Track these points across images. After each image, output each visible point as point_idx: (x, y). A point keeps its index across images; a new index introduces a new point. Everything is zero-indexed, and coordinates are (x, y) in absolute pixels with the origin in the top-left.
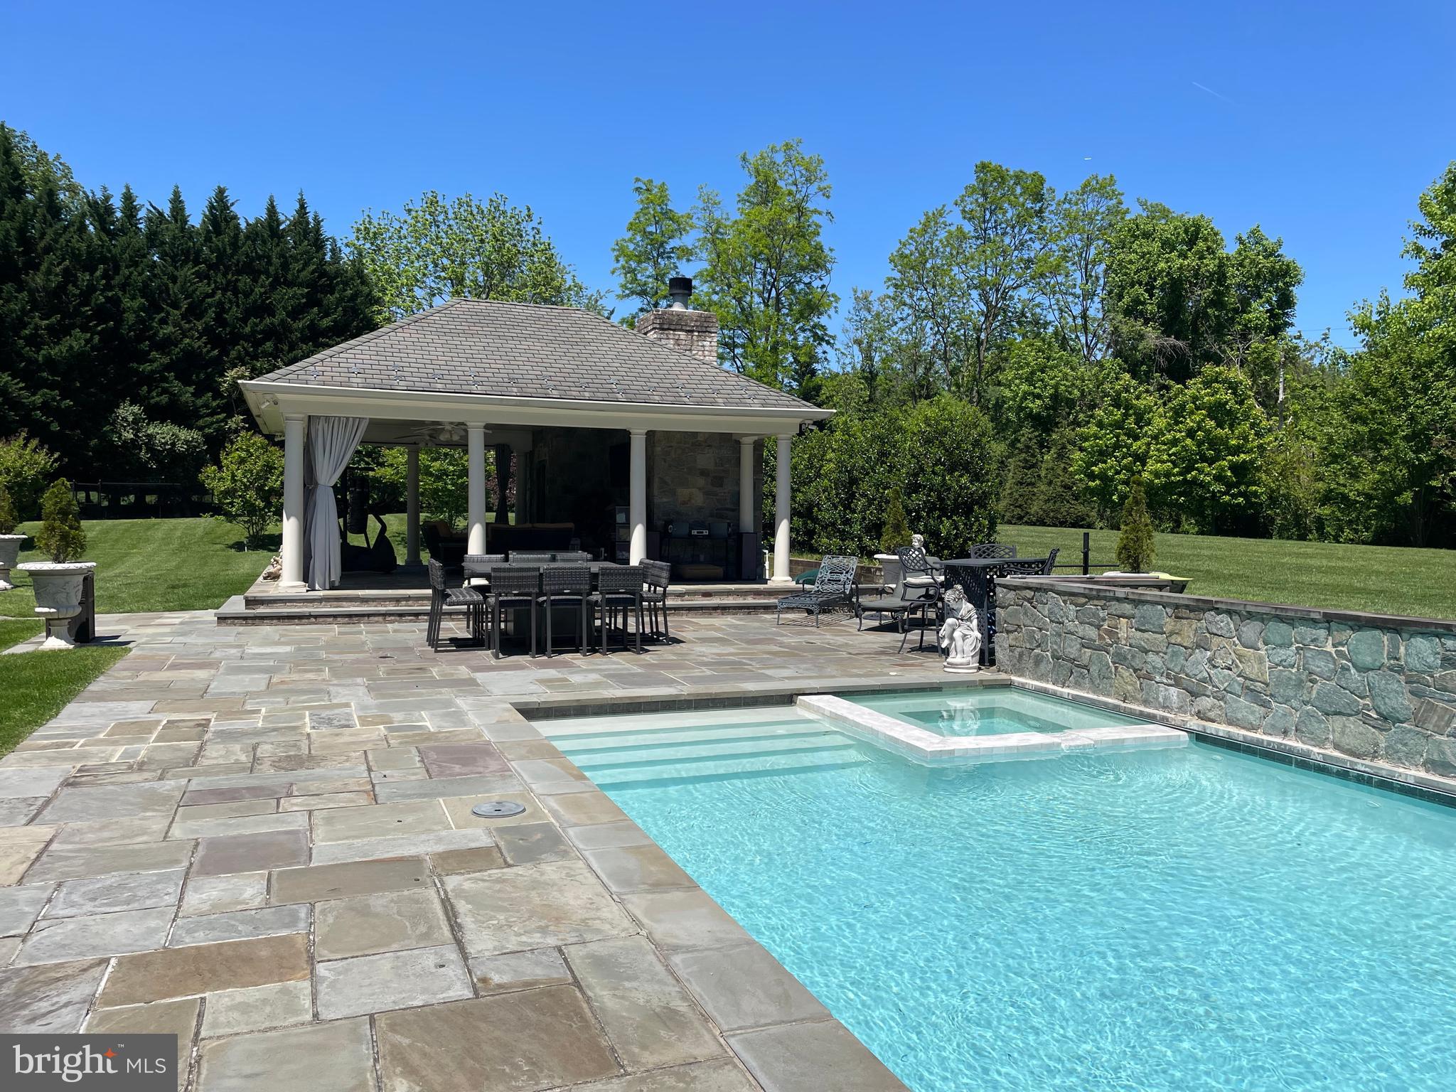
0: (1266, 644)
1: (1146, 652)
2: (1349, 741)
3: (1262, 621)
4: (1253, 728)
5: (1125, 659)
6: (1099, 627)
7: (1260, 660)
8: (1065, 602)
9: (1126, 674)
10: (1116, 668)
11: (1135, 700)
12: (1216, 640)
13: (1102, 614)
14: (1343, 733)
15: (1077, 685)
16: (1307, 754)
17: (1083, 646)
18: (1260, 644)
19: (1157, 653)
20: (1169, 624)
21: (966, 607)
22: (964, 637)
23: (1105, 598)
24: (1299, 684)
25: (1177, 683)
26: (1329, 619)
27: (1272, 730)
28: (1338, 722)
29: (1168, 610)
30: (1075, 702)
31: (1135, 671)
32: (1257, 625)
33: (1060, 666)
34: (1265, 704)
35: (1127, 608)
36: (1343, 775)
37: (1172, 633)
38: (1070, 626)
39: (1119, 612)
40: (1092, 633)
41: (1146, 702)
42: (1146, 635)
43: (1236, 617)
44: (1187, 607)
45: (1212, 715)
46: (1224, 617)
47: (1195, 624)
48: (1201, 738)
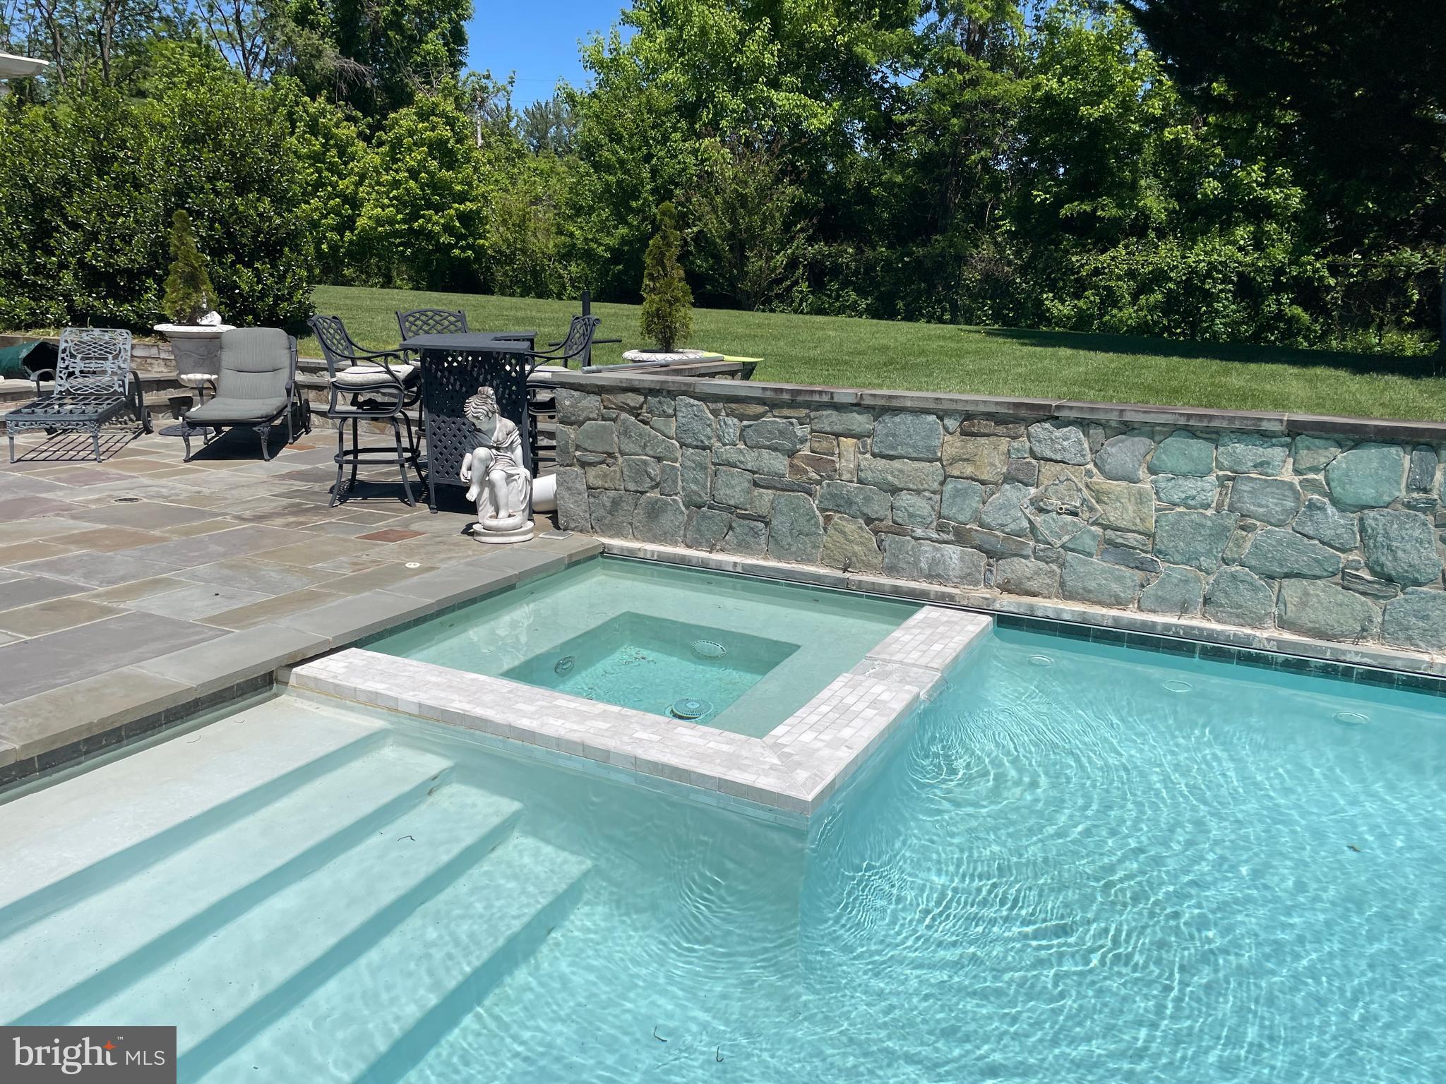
0: (1152, 471)
1: (895, 490)
2: (1308, 617)
3: (1151, 436)
4: (1119, 603)
5: (850, 503)
6: (792, 454)
7: (1141, 499)
8: (715, 413)
9: (850, 527)
10: (828, 519)
11: (868, 567)
12: (1048, 470)
13: (800, 431)
14: (1303, 604)
15: (742, 547)
16: (1247, 641)
17: (756, 484)
18: (1142, 473)
19: (918, 492)
20: (952, 445)
21: (503, 427)
22: (509, 478)
23: (807, 405)
24: (1220, 533)
25: (961, 537)
26: (1295, 430)
27: (1162, 604)
28: (1292, 589)
29: (952, 423)
30: (748, 577)
31: (869, 521)
32: (1140, 444)
33: (704, 517)
34: (1141, 566)
35: (860, 421)
36: (1298, 666)
37: (954, 461)
38: (728, 453)
39: (838, 428)
40: (779, 463)
41: (891, 570)
42: (897, 464)
43: (1097, 433)
44: (990, 416)
45: (1033, 585)
46: (1074, 433)
47: (1004, 444)
48: (1005, 621)
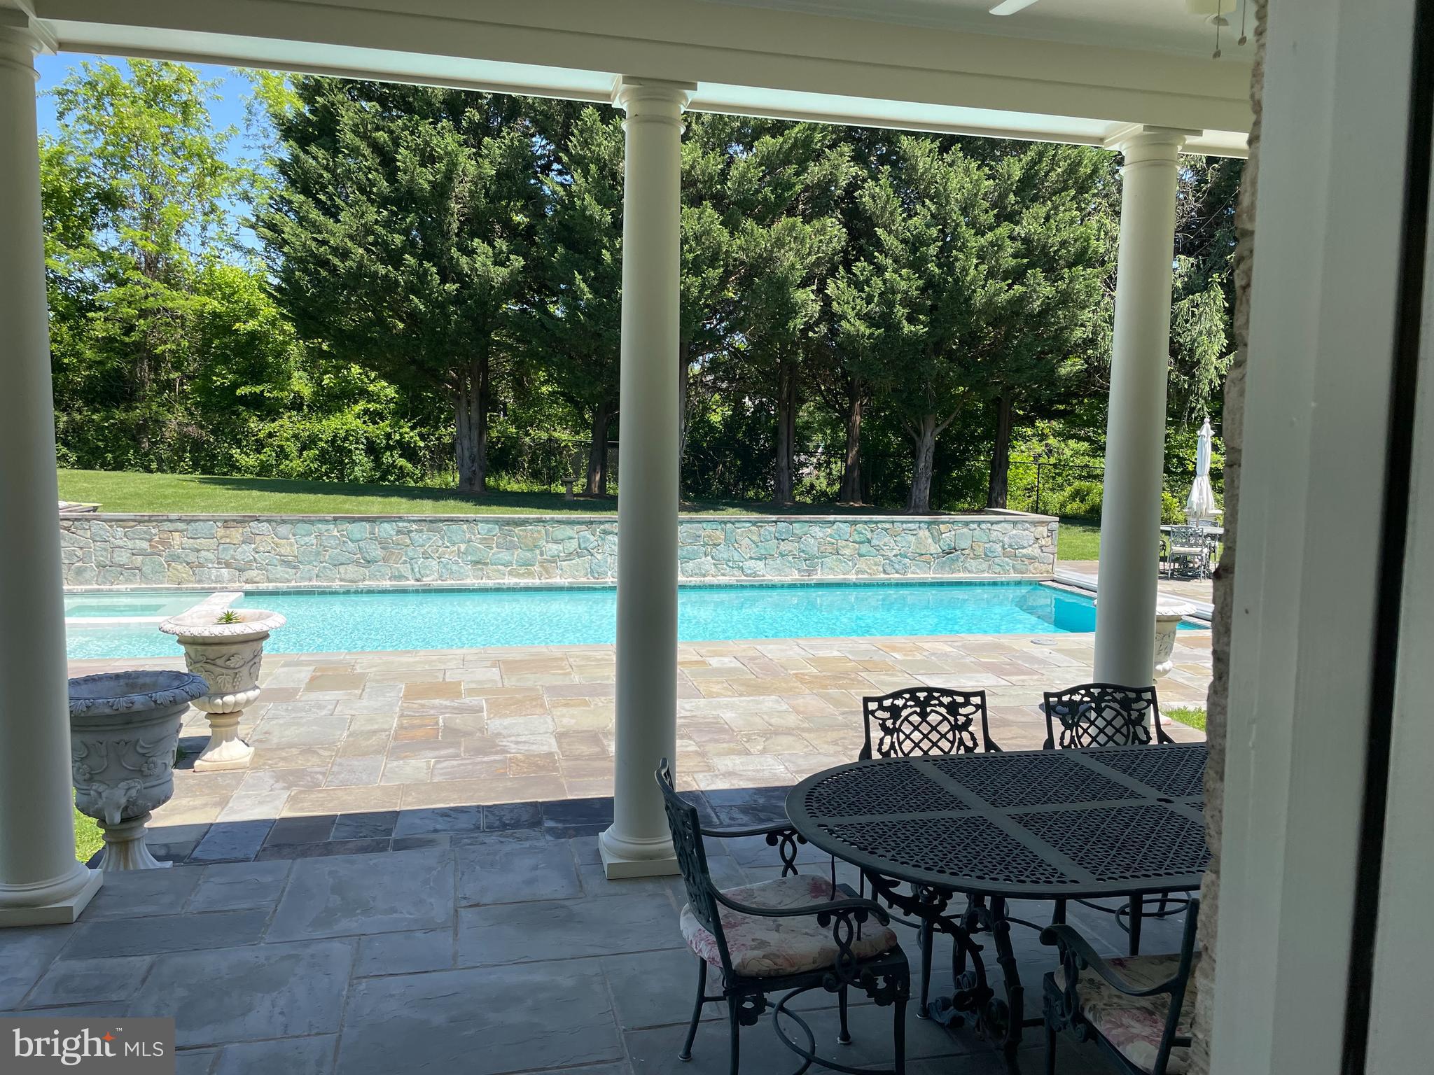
0: (294, 535)
1: (198, 551)
2: (348, 577)
3: (292, 524)
4: (289, 581)
5: (179, 557)
6: (150, 540)
7: (291, 545)
8: (111, 527)
9: (179, 567)
10: (169, 565)
11: (189, 582)
12: (258, 538)
13: (153, 531)
14: (346, 573)
15: (128, 581)
16: (330, 587)
17: (133, 554)
18: (291, 536)
19: (208, 550)
20: (221, 532)
23: (156, 521)
24: (318, 553)
25: (228, 565)
26: (335, 519)
27: (302, 579)
28: (342, 568)
29: (219, 524)
31: (188, 564)
32: (289, 526)
33: (108, 571)
34: (294, 567)
35: (181, 526)
36: (347, 592)
37: (221, 538)
38: (119, 542)
39: (171, 529)
40: (145, 545)
41: (200, 581)
42: (198, 541)
43: (274, 524)
44: (234, 520)
45: (257, 579)
46: (265, 524)
47: (241, 530)
48: (248, 594)
